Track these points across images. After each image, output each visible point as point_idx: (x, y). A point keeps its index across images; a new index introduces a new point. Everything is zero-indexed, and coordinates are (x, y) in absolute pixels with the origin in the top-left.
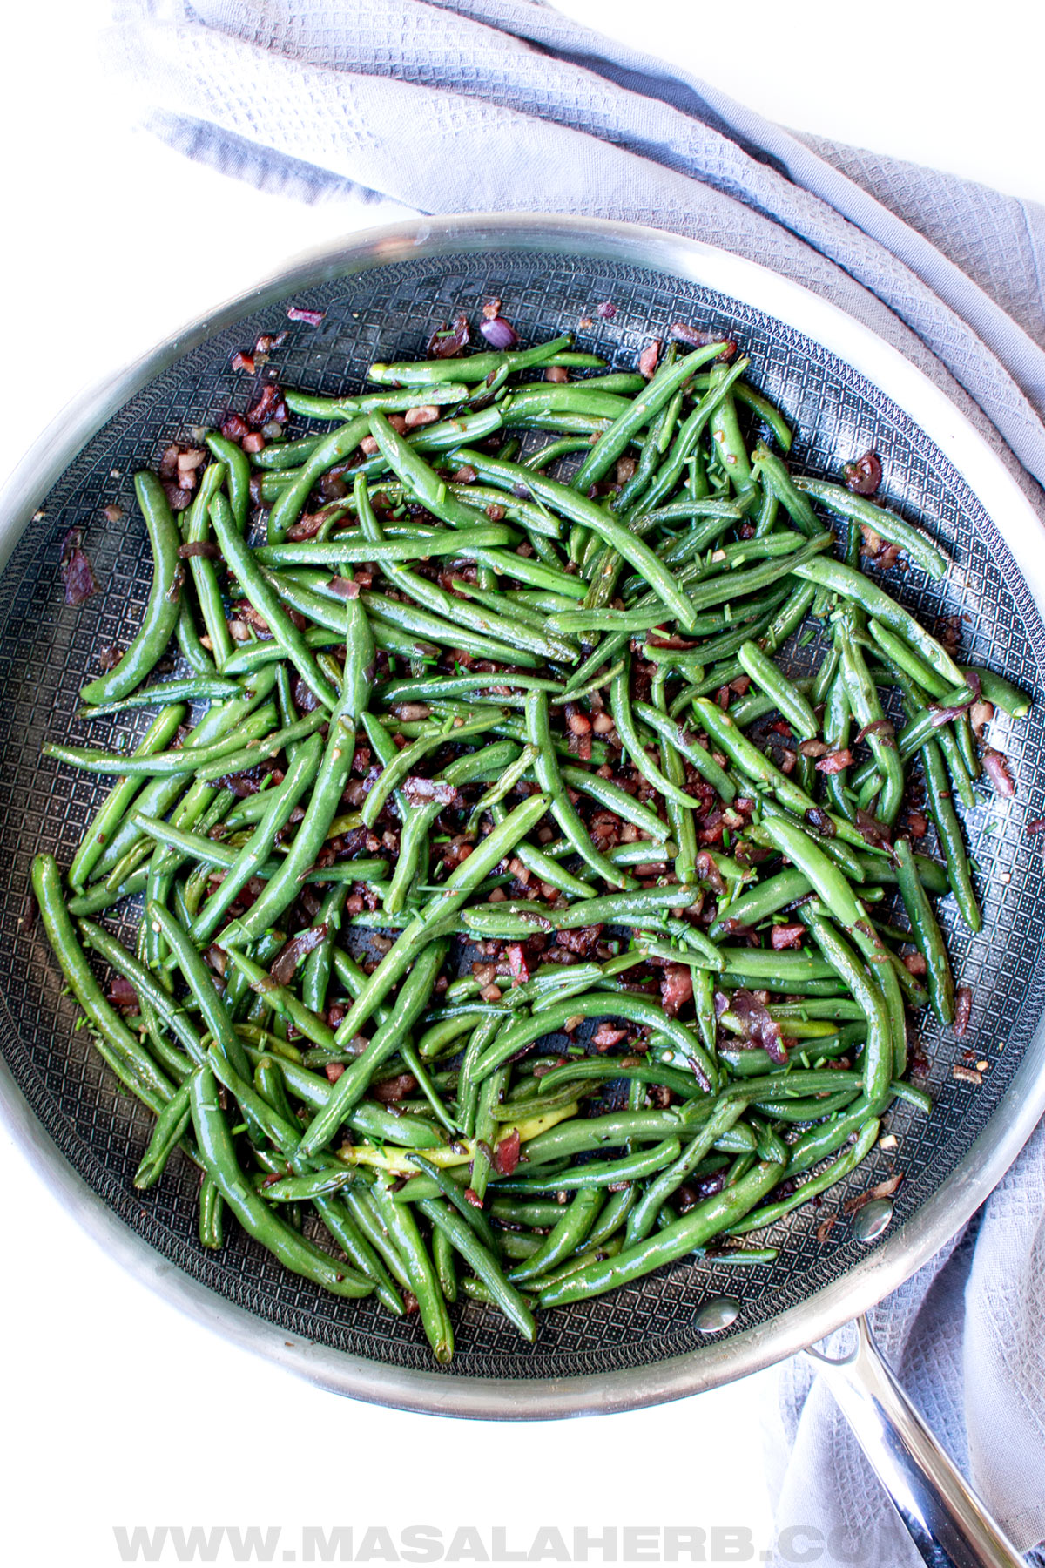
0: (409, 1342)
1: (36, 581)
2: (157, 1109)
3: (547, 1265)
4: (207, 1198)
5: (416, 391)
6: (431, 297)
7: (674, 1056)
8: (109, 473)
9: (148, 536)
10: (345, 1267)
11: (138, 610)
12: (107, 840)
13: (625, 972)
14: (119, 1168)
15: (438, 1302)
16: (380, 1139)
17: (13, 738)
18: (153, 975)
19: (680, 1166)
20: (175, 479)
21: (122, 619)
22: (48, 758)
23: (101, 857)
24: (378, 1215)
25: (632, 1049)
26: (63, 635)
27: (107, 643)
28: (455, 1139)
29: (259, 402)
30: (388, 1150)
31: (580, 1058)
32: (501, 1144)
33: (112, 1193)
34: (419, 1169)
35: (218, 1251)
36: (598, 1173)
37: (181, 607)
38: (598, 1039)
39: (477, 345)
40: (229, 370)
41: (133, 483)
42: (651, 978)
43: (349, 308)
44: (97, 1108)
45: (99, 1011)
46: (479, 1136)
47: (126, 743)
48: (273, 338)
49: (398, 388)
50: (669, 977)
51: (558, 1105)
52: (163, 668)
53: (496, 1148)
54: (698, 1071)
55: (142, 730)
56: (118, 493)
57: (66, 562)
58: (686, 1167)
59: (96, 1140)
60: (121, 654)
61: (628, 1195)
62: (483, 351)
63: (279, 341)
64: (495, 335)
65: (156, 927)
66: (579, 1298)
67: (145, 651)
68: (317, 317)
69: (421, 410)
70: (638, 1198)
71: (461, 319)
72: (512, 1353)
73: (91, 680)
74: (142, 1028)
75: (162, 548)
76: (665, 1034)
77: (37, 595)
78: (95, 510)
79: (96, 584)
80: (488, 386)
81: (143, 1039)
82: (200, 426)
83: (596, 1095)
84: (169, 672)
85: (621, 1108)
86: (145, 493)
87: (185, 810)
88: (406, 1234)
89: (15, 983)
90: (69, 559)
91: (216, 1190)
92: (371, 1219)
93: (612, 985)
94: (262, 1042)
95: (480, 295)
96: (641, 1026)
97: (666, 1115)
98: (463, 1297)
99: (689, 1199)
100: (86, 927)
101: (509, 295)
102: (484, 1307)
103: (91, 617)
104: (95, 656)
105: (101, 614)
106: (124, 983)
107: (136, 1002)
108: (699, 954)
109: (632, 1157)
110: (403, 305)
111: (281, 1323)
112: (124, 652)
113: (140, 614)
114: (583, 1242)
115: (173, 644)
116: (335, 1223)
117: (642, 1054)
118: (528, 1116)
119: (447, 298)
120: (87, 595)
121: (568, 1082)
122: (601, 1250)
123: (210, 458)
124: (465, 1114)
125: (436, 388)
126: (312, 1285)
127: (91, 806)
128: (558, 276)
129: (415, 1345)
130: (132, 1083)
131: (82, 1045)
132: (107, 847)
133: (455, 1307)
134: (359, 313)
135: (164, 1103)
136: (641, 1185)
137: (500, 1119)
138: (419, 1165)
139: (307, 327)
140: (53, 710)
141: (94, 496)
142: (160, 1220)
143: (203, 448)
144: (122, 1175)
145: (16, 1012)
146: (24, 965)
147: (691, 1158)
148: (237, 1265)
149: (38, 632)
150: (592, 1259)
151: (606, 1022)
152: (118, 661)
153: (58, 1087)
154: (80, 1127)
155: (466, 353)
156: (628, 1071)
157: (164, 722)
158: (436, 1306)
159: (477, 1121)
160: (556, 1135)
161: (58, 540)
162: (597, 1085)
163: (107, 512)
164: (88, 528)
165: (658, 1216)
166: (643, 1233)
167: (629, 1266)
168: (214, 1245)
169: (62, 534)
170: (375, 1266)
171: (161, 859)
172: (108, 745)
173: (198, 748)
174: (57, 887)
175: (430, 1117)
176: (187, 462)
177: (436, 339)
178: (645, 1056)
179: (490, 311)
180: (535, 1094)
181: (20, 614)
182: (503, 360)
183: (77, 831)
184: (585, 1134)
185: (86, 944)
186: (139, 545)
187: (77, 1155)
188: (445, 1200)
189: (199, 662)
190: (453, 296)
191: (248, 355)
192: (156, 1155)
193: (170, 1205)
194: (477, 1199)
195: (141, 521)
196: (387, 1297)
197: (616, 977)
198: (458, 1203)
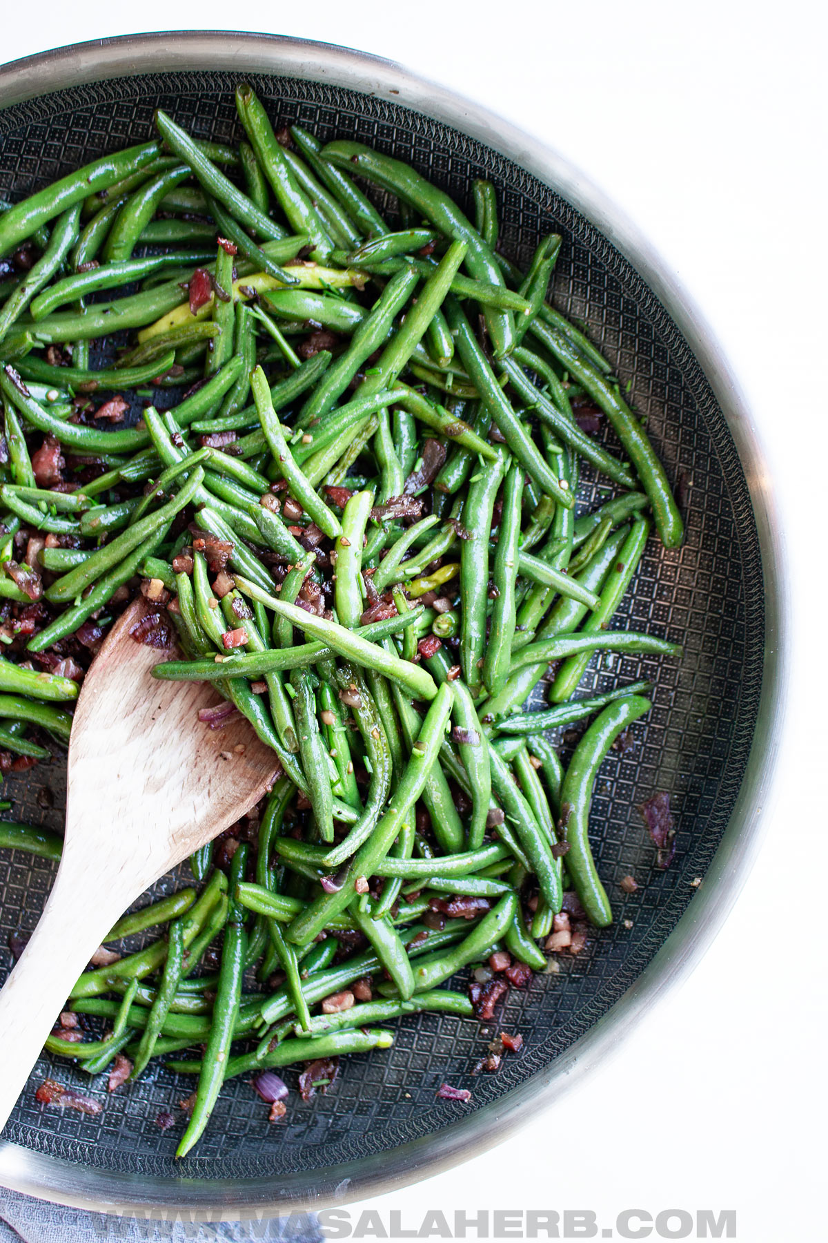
0: (281, 100)
1: (697, 816)
2: (547, 309)
3: (154, 184)
4: (491, 227)
5: (347, 1025)
6: (337, 1119)
7: (47, 396)
8: (635, 925)
9: (595, 862)
10: (352, 169)
11: (601, 790)
12: (615, 566)
13: (101, 474)
14: (578, 251)
15: (256, 141)
16: (327, 296)
17: (710, 660)
18: (561, 440)
19: (30, 291)
20: (572, 920)
21: (616, 780)
22: (677, 642)
23: (620, 550)
24: (324, 220)
25: (90, 399)
26: (671, 761)
27: (628, 756)
28: (254, 300)
29: (497, 1002)
30: (317, 285)
31: (141, 386)
32: (207, 299)
33: (581, 227)
34: (286, 269)
35: (475, 177)
36: (110, 278)
37: (560, 797)
38: (123, 407)
39: (290, 1073)
40: (526, 1034)
41: (613, 916)
42: (76, 470)
43: (414, 1104)
44: (604, 307)
45: (610, 401)
46: (231, 306)
47: (604, 659)
48: (486, 1069)
49: (365, 1026)
50: (57, 473)
51: (155, 341)
52: (574, 735)
53: (212, 295)
54: (19, 384)
55: (590, 673)
56: (625, 905)
57: (670, 834)
58: (23, 290)
59: (602, 276)
60: (615, 746)
61: (81, 258)
62: (285, 1068)
63: (479, 1066)
64: (274, 1086)
65: (565, 484)
66: (120, 154)
67: (592, 751)
68: (444, 1093)
69: (339, 1009)
70: (71, 254)
71: (307, 1098)
72: (178, 96)
73: (642, 719)
74: (567, 386)
75: (582, 854)
76: (56, 417)
77: (696, 802)
78: (647, 887)
79: (641, 812)
80: (276, 1037)
81: (566, 376)
82: (552, 974)
83: (122, 351)
84: (568, 732)
85: (96, 342)
86: (601, 905)
87: (542, 603)
88: (294, 204)
89: (691, 424)
90: (668, 838)
91: (483, 236)
92: (331, 215)
93: (111, 461)
94: (450, 382)
95: (289, 1124)
96: (82, 423)
97: (49, 338)
98: (233, 147)
99: (22, 257)
100: (629, 480)
101: (261, 1128)
102: (214, 137)
103: (645, 781)
104: (638, 743)
105: (635, 784)
106: (589, 428)
107: (576, 411)
108: (26, 500)
109: (80, 296)
110: (362, 1110)
111: (406, 111)
112: (612, 749)
113: (599, 787)
114: (122, 207)
115: (566, 759)
116: (365, 211)
117: (79, 395)
118: (182, 328)
119: (320, 1118)
120: (651, 802)
121: (148, 363)
122: (104, 201)
123: (542, 944)
124: (246, 325)
125: (326, 1032)
126: (381, 150)
127: (633, 597)
128: (213, 1152)
129: (275, 98)
130: (572, 333)
131: (624, 366)
132: (615, 559)
133: (240, 138)
134: (404, 1098)
135: (540, 316)
136: (68, 270)
137: (211, 324)
138: (286, 274)
139: (454, 1082)
140: (675, 688)
141: (647, 900)
142: (533, 203)
143: (547, 954)
144: (573, 244)
145: (687, 396)
146: (684, 441)
147: (19, 301)
148: (455, 163)
149: (693, 764)
150: (111, 191)
151: (117, 423)
152: (618, 739)
153: (642, 326)
154: (618, 288)
155: (301, 1066)
156: (91, 377)
157: (568, 684)
158: (258, 138)
159: (233, 319)
160: (155, 312)
161: (679, 857)
162: (120, 362)
163: (635, 886)
164: (652, 868)
165: (50, 238)
166: (63, 221)
167: (73, 189)
168: (480, 183)
169: (676, 862)
170: (324, 172)
171: (563, 553)
172: (621, 656)
173: (534, 663)
174: (658, 519)
175: (279, 319)
176: (563, 939)
177: (330, 1076)
178: (76, 393)
179: (279, 1109)
180: (179, 350)
181: (710, 782)
182: (264, 1061)
183: (645, 572)
184: (129, 313)
185: (626, 465)
186: (604, 853)
187: (617, 262)
188: (260, 239)
189: (540, 745)
190: (316, 1122)
191: (508, 1050)
192: (543, 267)
193: (526, 217)
194: (223, 246)
195: (602, 877)
196: (309, 143)
197: (109, 469)
198: (244, 237)
